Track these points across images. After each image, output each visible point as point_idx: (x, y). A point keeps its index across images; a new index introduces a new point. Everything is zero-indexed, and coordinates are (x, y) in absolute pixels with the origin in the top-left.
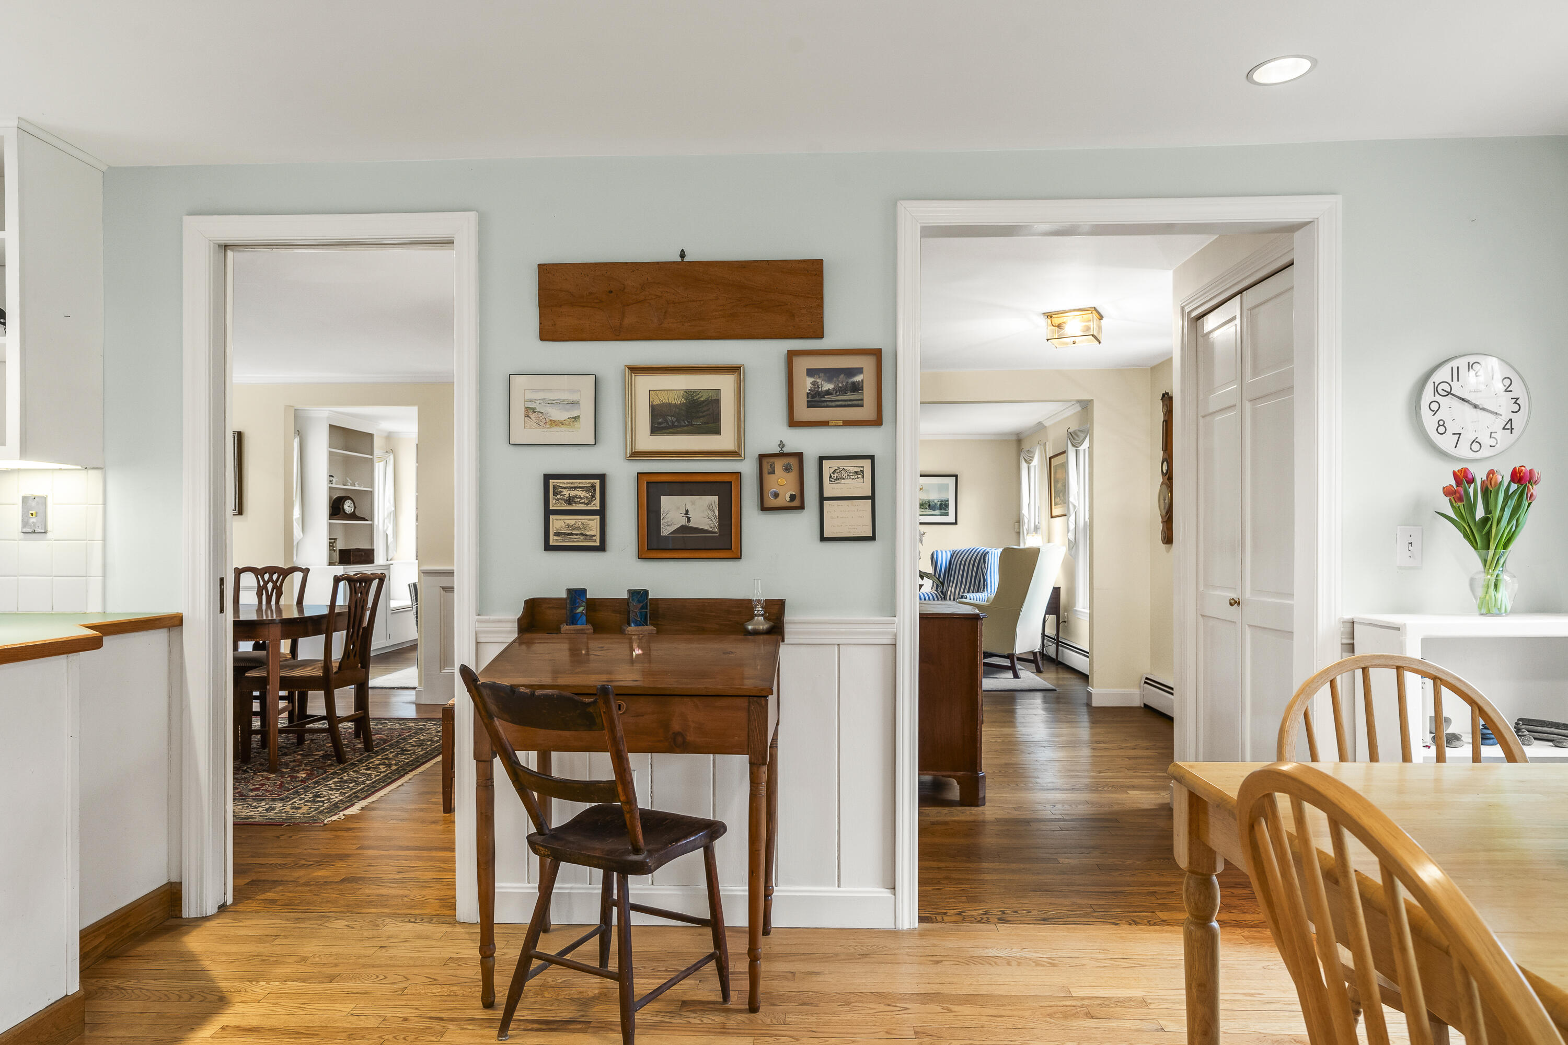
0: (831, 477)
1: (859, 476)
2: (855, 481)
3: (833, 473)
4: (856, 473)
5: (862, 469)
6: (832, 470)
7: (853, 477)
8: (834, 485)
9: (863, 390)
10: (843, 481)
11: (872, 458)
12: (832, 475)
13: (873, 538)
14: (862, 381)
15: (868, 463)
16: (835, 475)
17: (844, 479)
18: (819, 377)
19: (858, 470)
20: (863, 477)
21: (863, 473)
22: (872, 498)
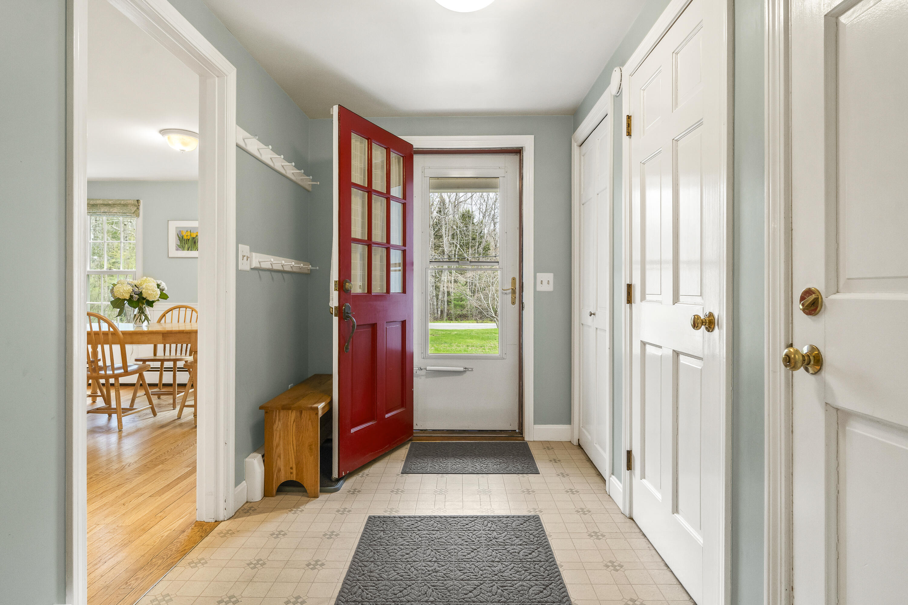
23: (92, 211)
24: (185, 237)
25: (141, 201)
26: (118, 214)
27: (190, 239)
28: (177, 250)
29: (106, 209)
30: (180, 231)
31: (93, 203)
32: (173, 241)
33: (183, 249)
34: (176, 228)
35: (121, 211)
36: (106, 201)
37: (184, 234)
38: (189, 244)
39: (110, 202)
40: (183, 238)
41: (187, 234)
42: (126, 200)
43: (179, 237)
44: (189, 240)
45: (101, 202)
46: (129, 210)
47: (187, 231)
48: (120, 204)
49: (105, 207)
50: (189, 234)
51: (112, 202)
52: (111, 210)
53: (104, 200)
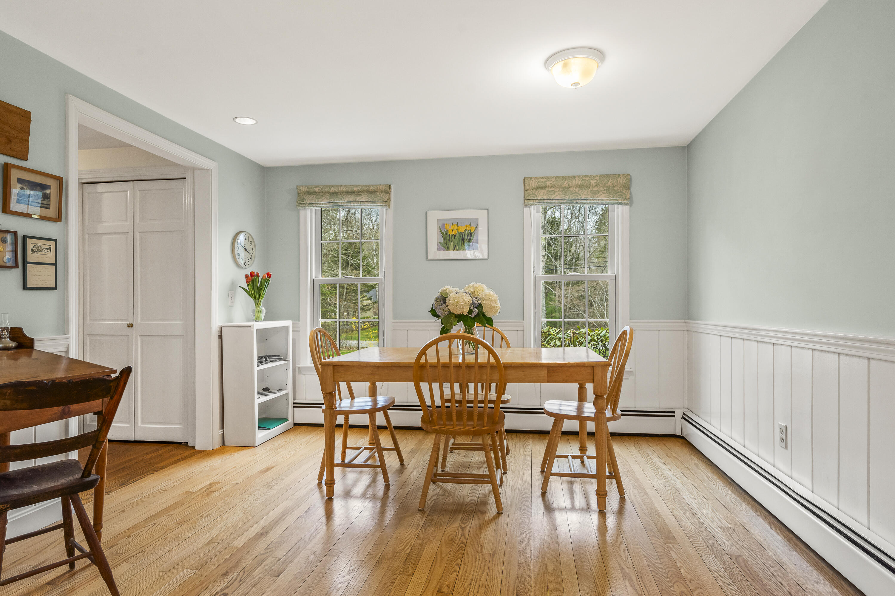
0: (32, 249)
1: (49, 251)
2: (46, 254)
3: (33, 247)
4: (47, 249)
5: (50, 247)
6: (33, 245)
7: (45, 251)
8: (34, 255)
9: (50, 199)
10: (39, 253)
11: (55, 240)
12: (33, 248)
13: (55, 289)
14: (50, 193)
15: (53, 244)
16: (35, 248)
17: (40, 252)
18: (25, 185)
19: (48, 247)
20: (51, 252)
21: (51, 249)
22: (55, 264)
23: (334, 201)
24: (450, 233)
25: (392, 187)
26: (366, 204)
27: (457, 235)
28: (439, 249)
29: (351, 198)
30: (444, 225)
31: (333, 191)
32: (434, 237)
33: (448, 248)
34: (439, 220)
35: (371, 199)
36: (351, 188)
37: (448, 228)
38: (456, 242)
39: (355, 189)
40: (447, 233)
41: (452, 229)
42: (375, 185)
43: (441, 232)
44: (455, 236)
45: (344, 189)
46: (379, 198)
47: (453, 224)
48: (367, 191)
49: (349, 196)
50: (455, 228)
51: (358, 188)
52: (358, 198)
53: (346, 186)
